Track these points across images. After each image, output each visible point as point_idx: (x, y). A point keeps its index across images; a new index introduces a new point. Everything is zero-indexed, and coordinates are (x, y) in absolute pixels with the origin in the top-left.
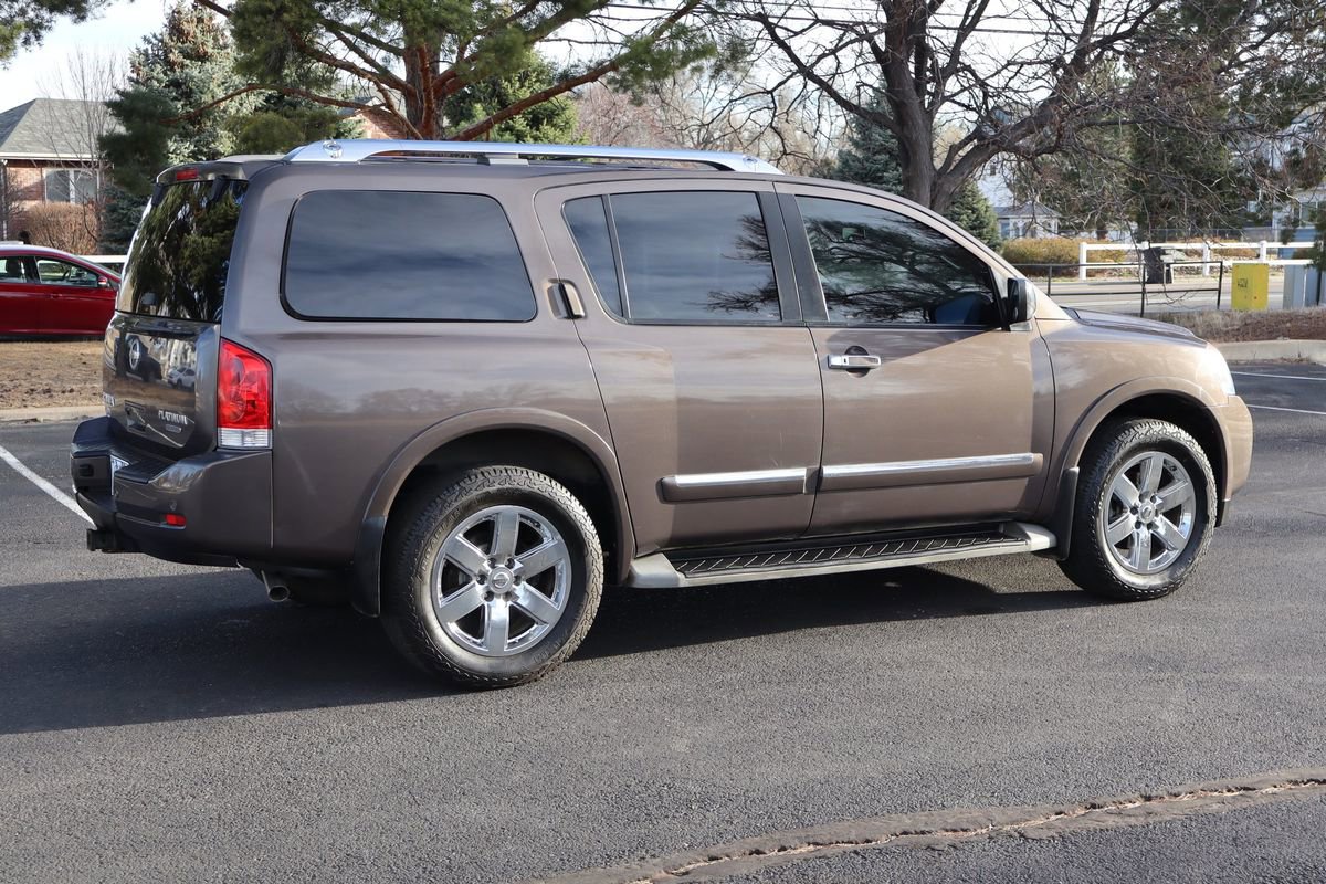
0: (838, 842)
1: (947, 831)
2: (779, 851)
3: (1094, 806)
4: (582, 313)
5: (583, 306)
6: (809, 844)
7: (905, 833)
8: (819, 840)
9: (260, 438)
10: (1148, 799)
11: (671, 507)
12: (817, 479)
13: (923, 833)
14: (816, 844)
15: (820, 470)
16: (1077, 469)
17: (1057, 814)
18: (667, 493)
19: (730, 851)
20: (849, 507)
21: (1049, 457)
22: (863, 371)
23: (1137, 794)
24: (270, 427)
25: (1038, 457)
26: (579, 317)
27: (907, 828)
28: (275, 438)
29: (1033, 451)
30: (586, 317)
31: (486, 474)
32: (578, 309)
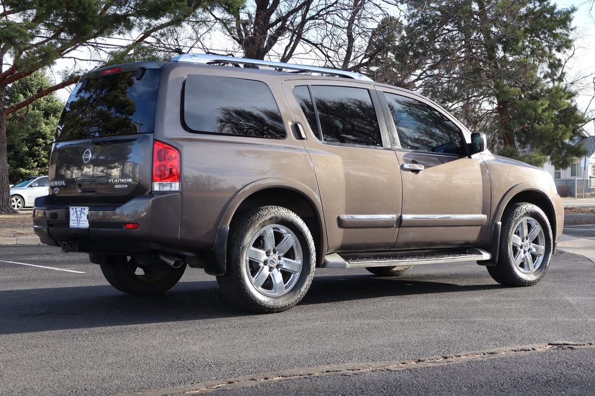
0: (294, 375)
1: (349, 370)
2: (265, 379)
3: (419, 361)
4: (305, 138)
5: (305, 134)
6: (279, 377)
7: (328, 372)
8: (284, 375)
9: (176, 186)
10: (446, 358)
11: (342, 230)
12: (400, 220)
13: (337, 371)
14: (282, 376)
15: (401, 217)
16: (500, 223)
17: (402, 364)
18: (341, 223)
19: (239, 379)
20: (412, 235)
21: (489, 216)
22: (417, 171)
23: (440, 356)
24: (180, 181)
25: (484, 217)
26: (304, 139)
27: (328, 370)
28: (181, 186)
29: (483, 213)
30: (307, 139)
31: (269, 209)
32: (304, 136)
